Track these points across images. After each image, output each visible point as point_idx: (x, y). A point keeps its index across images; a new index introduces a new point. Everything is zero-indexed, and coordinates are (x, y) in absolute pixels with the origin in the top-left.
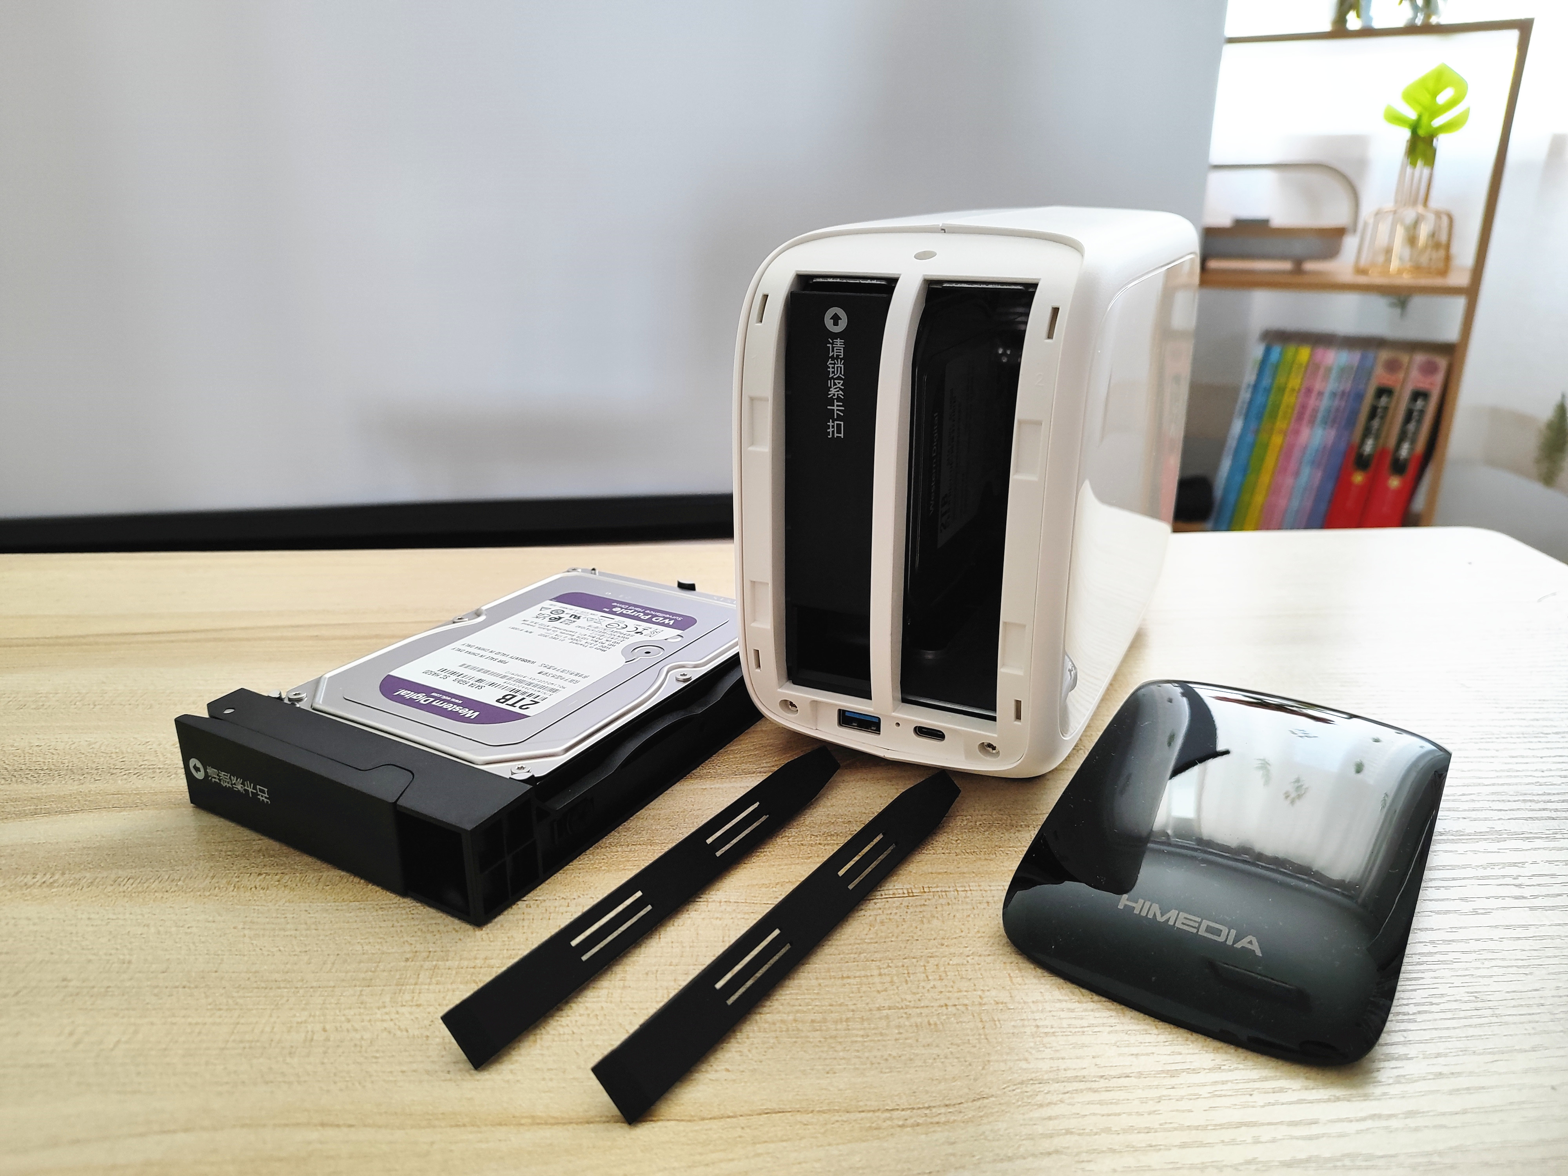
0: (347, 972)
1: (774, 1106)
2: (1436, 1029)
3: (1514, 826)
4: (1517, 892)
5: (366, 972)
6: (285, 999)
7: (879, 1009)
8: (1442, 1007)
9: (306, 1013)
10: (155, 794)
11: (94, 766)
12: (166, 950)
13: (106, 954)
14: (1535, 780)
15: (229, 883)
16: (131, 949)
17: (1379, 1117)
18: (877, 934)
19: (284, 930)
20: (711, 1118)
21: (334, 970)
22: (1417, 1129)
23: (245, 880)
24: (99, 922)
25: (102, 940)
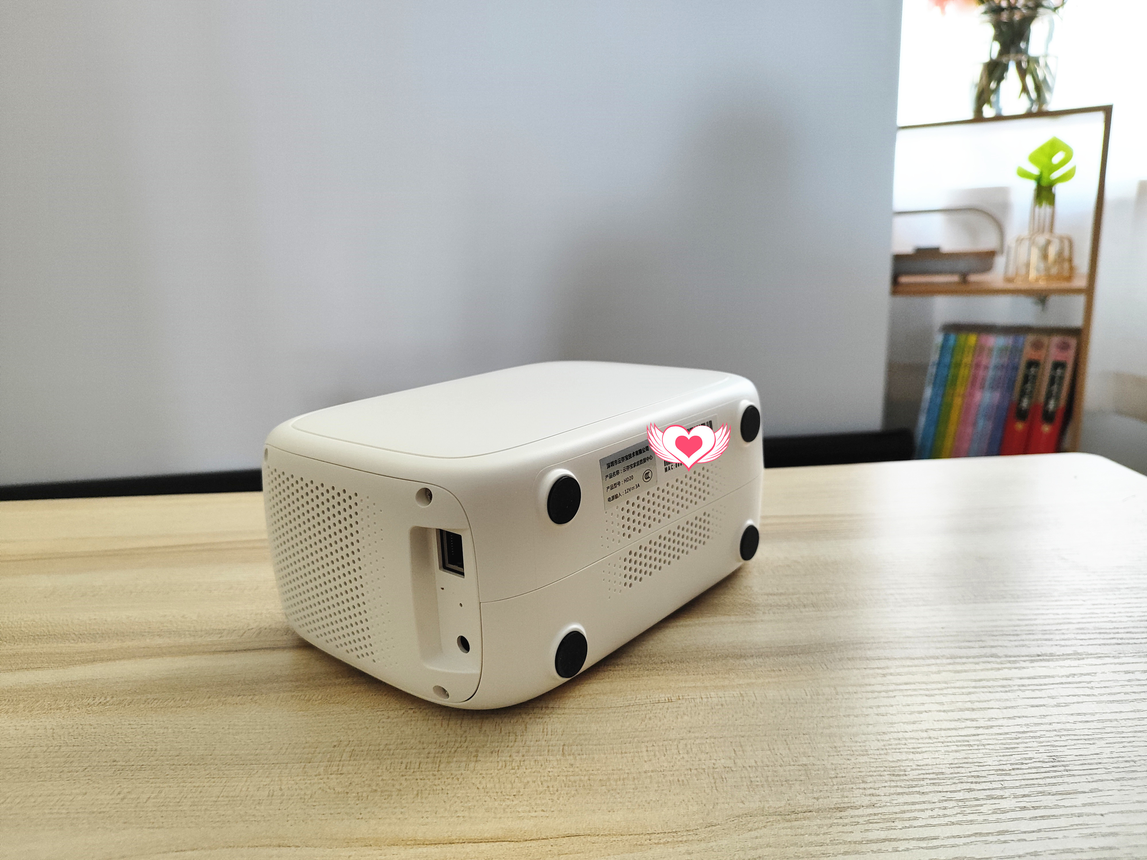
0: (296, 754)
1: (574, 832)
2: (1024, 779)
3: (1091, 650)
4: (1088, 692)
5: (308, 754)
6: (256, 771)
7: (645, 772)
8: (1029, 765)
9: (269, 779)
10: (171, 647)
11: (132, 631)
12: (179, 742)
13: (140, 745)
14: (1109, 619)
15: (219, 701)
16: (156, 742)
17: (980, 834)
18: (646, 726)
19: (255, 729)
20: (531, 840)
21: (287, 753)
22: (1005, 842)
23: (230, 699)
24: (136, 726)
25: (138, 737)
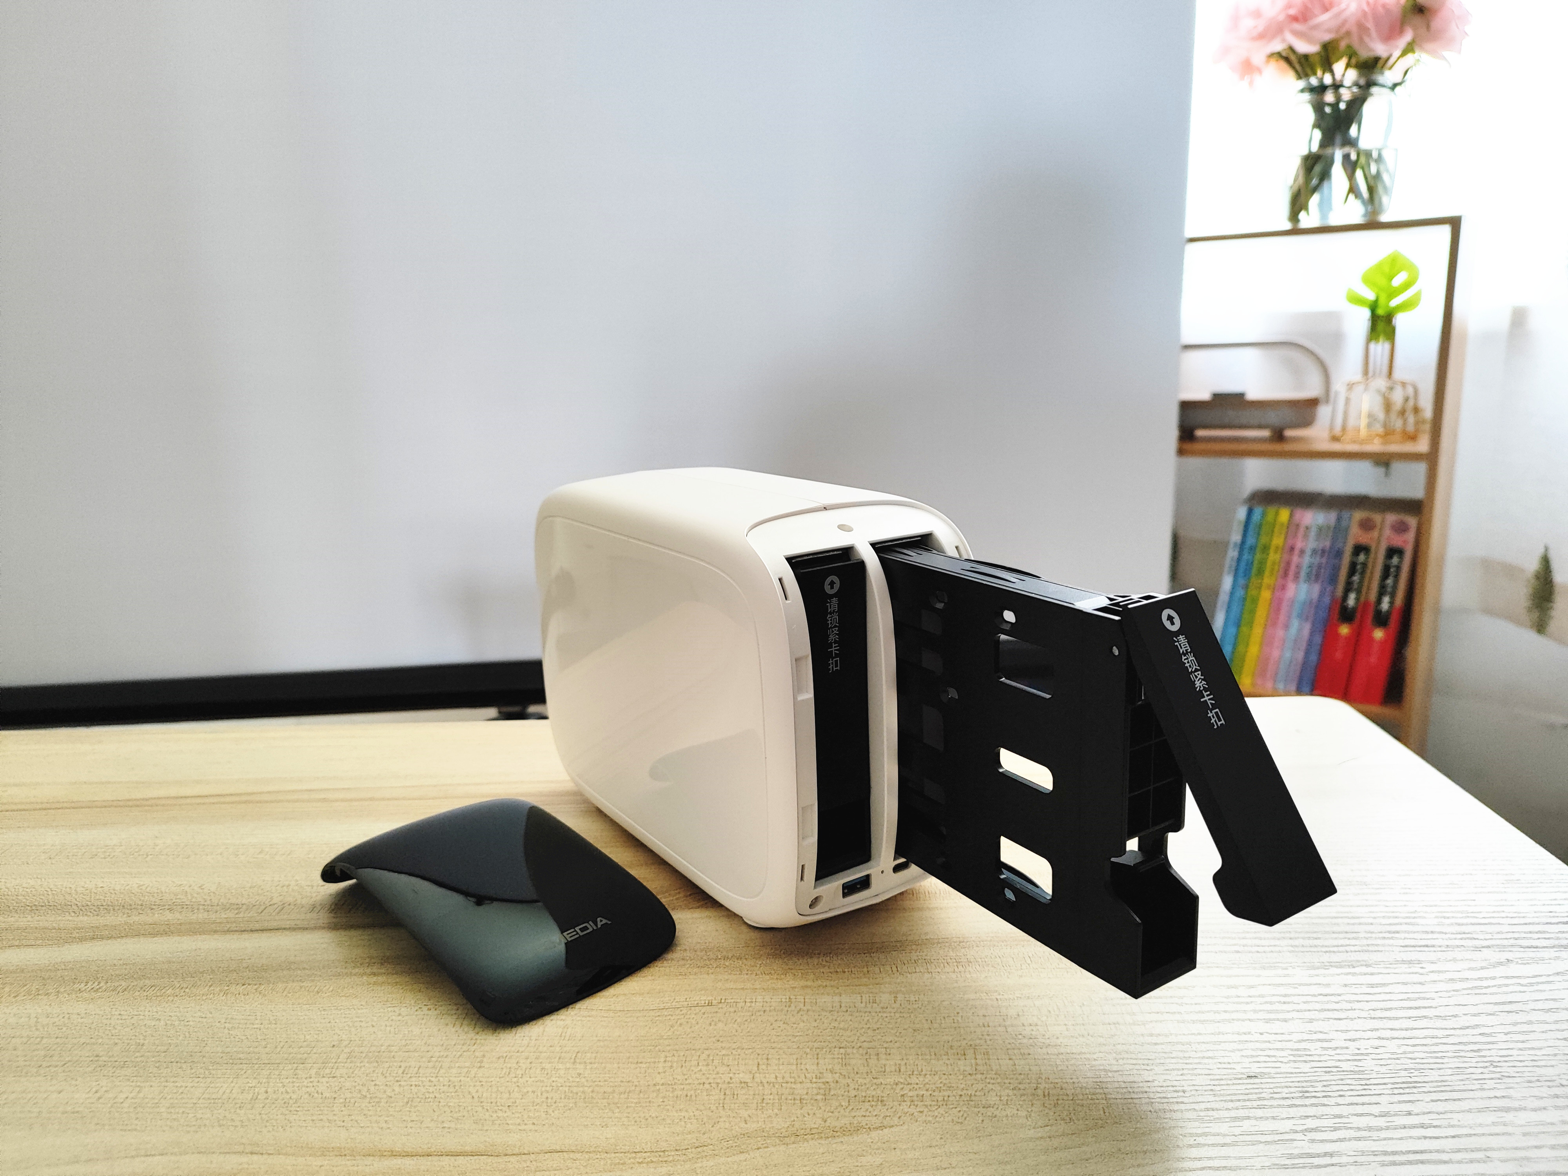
1: (558, 1148)
6: (244, 1071)
7: (655, 1085)
9: (257, 1081)
10: (181, 924)
11: (140, 903)
12: (169, 1037)
13: (127, 1039)
15: (221, 991)
16: (145, 1036)
19: (253, 1024)
20: (512, 1155)
23: (233, 988)
24: (127, 1017)
25: (127, 1030)
